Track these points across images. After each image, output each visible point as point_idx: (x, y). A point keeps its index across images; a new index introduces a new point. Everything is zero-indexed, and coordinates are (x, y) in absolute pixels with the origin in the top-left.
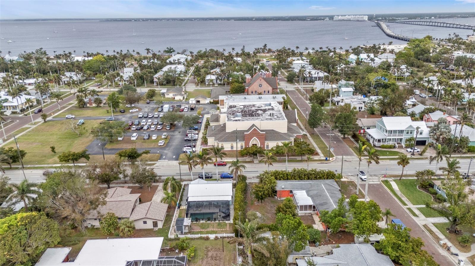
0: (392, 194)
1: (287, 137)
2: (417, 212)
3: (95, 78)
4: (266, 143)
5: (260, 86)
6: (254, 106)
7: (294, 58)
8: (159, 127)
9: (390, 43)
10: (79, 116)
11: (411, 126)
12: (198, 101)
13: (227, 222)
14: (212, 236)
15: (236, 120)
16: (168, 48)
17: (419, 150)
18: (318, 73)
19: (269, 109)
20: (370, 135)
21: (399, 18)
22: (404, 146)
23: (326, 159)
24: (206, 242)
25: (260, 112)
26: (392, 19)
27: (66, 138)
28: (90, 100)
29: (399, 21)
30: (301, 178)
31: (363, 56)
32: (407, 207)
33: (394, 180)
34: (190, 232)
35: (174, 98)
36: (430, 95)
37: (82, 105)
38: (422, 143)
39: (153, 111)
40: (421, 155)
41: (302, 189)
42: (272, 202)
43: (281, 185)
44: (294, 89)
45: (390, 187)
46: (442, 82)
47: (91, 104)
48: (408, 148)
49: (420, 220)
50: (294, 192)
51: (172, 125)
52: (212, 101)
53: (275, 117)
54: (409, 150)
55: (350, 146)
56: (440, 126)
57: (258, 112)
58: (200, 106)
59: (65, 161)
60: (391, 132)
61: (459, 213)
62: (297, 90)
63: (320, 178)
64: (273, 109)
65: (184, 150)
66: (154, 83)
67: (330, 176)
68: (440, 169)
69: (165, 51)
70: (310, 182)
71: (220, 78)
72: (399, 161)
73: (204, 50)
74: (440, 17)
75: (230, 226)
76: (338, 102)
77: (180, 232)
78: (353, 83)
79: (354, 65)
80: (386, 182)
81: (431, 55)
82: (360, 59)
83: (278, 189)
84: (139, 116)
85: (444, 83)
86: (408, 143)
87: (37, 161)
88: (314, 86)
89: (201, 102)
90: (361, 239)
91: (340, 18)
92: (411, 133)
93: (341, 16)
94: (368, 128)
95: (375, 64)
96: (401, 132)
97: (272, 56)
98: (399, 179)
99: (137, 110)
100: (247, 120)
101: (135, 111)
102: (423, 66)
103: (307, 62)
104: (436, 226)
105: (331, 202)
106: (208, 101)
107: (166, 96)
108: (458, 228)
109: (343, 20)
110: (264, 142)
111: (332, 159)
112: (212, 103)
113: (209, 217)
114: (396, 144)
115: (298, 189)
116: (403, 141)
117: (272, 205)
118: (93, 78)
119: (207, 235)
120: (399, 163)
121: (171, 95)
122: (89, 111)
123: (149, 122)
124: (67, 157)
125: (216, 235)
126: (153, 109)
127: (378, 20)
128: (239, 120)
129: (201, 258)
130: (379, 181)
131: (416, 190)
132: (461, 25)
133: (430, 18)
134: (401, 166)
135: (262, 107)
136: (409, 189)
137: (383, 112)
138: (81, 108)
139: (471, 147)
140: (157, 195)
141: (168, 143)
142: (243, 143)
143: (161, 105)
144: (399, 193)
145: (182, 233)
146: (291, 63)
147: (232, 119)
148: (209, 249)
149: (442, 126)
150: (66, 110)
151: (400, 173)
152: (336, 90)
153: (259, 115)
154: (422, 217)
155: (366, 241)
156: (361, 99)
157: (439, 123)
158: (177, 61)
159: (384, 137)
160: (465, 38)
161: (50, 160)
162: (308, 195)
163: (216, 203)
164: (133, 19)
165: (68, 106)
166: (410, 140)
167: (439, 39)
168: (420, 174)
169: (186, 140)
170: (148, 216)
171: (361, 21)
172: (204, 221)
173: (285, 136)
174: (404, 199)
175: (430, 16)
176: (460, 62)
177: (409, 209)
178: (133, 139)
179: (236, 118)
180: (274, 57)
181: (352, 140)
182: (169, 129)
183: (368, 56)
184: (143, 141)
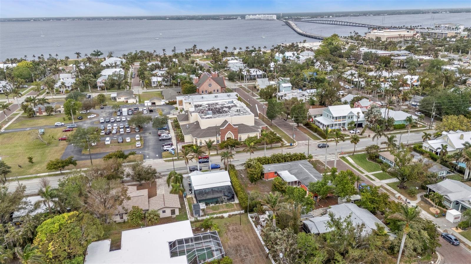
0: (351, 167)
1: (256, 129)
2: (373, 177)
3: (27, 86)
4: (239, 135)
5: (210, 85)
6: (217, 104)
7: (228, 58)
8: (128, 130)
9: (305, 41)
10: (34, 126)
11: (351, 112)
12: (154, 103)
13: (232, 203)
14: (226, 215)
15: (208, 118)
16: (94, 51)
17: (359, 131)
18: (256, 72)
19: (232, 106)
20: (319, 122)
21: (303, 17)
22: (347, 129)
23: (291, 144)
24: (222, 220)
25: (225, 109)
26: (297, 18)
27: (34, 148)
28: (40, 109)
29: (303, 20)
30: (279, 161)
31: (288, 54)
32: (365, 174)
33: (349, 156)
34: (205, 215)
35: (127, 102)
36: (352, 86)
37: (31, 114)
38: (360, 125)
39: (112, 115)
40: (361, 135)
41: (285, 170)
42: (262, 183)
43: (268, 168)
44: (238, 87)
45: (347, 161)
46: (362, 75)
47: (41, 113)
48: (351, 130)
49: (377, 183)
50: (279, 173)
51: (140, 128)
52: (167, 102)
53: (242, 112)
54: (352, 131)
55: (305, 133)
56: (373, 110)
57: (224, 109)
58: (157, 107)
59: (55, 168)
60: (336, 118)
61: (408, 172)
62: (241, 87)
63: (294, 160)
64: (236, 106)
65: (165, 149)
66: (97, 88)
67: (302, 157)
68: (382, 143)
69: (92, 54)
70: (289, 163)
71: (166, 80)
72: (351, 140)
73: (134, 53)
74: (336, 16)
75: (236, 205)
76: (282, 96)
77: (198, 215)
78: (288, 79)
79: (281, 62)
80: (343, 158)
81: (342, 51)
82: (286, 57)
83: (265, 171)
84: (101, 121)
85: (364, 76)
86: (350, 126)
87: (17, 173)
88: (257, 84)
89: (157, 104)
90: (345, 200)
91: (251, 17)
92: (352, 118)
93: (253, 15)
94: (315, 117)
95: (300, 61)
96: (344, 117)
97: (203, 56)
98: (353, 155)
99: (95, 115)
100: (218, 117)
101: (94, 116)
102: (339, 61)
103: (240, 61)
104: (389, 185)
105: (311, 177)
106: (163, 102)
107: (118, 100)
108: (405, 184)
109: (255, 19)
110: (238, 135)
111: (295, 144)
112: (168, 104)
113: (216, 201)
114: (341, 128)
115: (281, 170)
116: (346, 125)
117: (263, 185)
118: (25, 86)
119: (222, 214)
120: (352, 142)
121: (122, 99)
122: (42, 120)
123: (115, 126)
124: (55, 165)
125: (229, 213)
126: (111, 114)
127: (285, 19)
128: (211, 118)
129: (224, 232)
130: (338, 158)
131: (366, 161)
132: (356, 24)
133: (329, 17)
134: (354, 144)
135: (225, 104)
136: (362, 162)
137: (323, 102)
138: (31, 117)
139: (395, 125)
140: (159, 190)
141: (144, 143)
142: (219, 138)
143: (118, 109)
144: (356, 165)
145: (199, 216)
146: (226, 62)
147: (203, 116)
148: (228, 224)
149: (374, 110)
150: (14, 121)
151: (352, 150)
152: (275, 86)
153: (226, 112)
154: (377, 180)
155: (348, 201)
156: (300, 93)
157: (372, 108)
158: (114, 65)
159: (331, 123)
160: (363, 35)
161: (31, 171)
162: (291, 174)
163: (216, 189)
164: (31, 19)
165: (14, 117)
166: (351, 123)
167: (343, 37)
168: (368, 149)
169: (160, 140)
170: (167, 206)
171: (270, 20)
172: (213, 205)
173: (254, 128)
174: (361, 169)
175: (329, 15)
176: (367, 56)
177: (366, 176)
178: (107, 143)
179: (208, 116)
180: (205, 57)
181: (305, 127)
182: (139, 131)
183: (294, 54)
184: (117, 144)
